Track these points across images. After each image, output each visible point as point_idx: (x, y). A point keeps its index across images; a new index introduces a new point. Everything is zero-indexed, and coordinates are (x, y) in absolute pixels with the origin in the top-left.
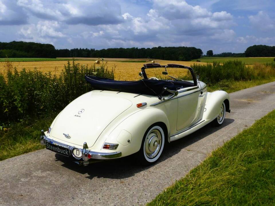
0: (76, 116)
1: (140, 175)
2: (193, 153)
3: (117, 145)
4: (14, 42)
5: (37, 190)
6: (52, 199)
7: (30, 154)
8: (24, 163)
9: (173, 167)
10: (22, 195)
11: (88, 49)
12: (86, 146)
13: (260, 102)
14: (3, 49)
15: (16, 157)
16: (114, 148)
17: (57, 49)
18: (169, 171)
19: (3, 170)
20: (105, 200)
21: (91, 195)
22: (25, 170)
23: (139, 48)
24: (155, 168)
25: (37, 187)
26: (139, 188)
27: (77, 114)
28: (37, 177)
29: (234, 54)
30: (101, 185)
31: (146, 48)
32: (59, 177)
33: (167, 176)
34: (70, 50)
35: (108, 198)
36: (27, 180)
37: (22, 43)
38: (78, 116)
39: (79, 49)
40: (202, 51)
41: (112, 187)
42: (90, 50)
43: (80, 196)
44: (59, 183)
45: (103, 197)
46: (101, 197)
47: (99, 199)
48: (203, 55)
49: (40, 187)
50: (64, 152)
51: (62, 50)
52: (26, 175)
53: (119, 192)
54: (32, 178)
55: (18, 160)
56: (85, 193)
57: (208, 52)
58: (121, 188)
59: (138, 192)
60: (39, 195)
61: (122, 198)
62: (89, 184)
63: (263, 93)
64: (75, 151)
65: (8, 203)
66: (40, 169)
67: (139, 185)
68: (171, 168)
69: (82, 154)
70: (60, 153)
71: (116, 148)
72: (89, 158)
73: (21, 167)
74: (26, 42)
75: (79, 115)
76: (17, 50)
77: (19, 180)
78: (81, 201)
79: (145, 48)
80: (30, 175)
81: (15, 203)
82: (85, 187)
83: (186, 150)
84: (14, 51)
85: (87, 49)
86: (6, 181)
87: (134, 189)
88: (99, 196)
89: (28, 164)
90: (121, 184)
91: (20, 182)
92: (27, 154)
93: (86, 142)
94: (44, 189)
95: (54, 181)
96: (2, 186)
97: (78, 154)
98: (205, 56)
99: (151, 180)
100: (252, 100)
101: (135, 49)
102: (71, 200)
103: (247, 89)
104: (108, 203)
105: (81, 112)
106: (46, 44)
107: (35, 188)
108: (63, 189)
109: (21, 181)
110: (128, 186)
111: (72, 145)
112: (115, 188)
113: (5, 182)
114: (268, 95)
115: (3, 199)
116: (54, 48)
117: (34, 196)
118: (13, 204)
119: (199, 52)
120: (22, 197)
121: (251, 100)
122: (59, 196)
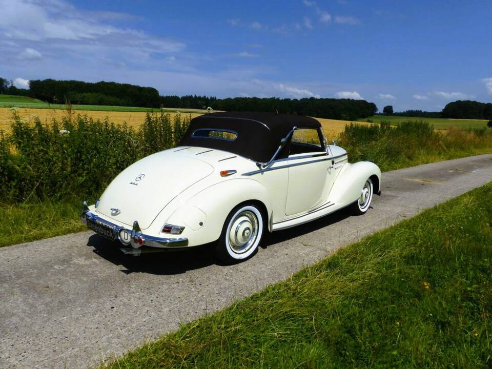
0: (131, 183)
1: (221, 273)
2: (311, 249)
3: (183, 229)
4: (102, 82)
5: (71, 282)
6: (87, 294)
7: (80, 235)
8: (66, 246)
9: (273, 265)
10: (48, 287)
11: (207, 97)
12: (136, 227)
13: (442, 184)
14: (87, 92)
15: (57, 237)
16: (178, 232)
17: (161, 96)
18: (265, 272)
19: (34, 253)
20: (159, 302)
21: (142, 294)
22: (64, 254)
23: (281, 99)
24: (246, 265)
25: (72, 277)
26: (212, 291)
27: (134, 181)
28: (78, 264)
29: (425, 112)
30: (161, 282)
31: (292, 100)
32: (107, 267)
33: (259, 278)
34: (180, 97)
35: (164, 300)
36: (63, 268)
37: (113, 84)
38: (134, 184)
39: (193, 96)
40: (377, 106)
41: (176, 286)
42: (209, 98)
43: (126, 294)
44: (103, 275)
45: (157, 298)
46: (155, 298)
47: (152, 300)
48: (378, 113)
49: (75, 279)
50: (109, 234)
51: (170, 97)
52: (64, 262)
53: (182, 293)
54: (69, 267)
55: (60, 241)
56: (135, 291)
57: (385, 108)
58: (187, 288)
59: (210, 295)
60: (71, 288)
61: (184, 302)
62: (145, 280)
63: (451, 171)
64: (122, 233)
65: (26, 296)
66: (85, 255)
67: (214, 286)
68: (270, 267)
69: (131, 238)
70: (103, 234)
71: (181, 233)
72: (141, 245)
73: (61, 251)
74: (120, 83)
75: (136, 182)
76: (106, 94)
77: (52, 267)
78: (125, 300)
79: (290, 99)
80: (68, 262)
81: (36, 296)
82: (138, 284)
83: (301, 245)
84: (102, 96)
85: (205, 97)
86: (33, 267)
87: (205, 291)
88: (153, 297)
89: (72, 247)
90: (190, 284)
91: (52, 270)
92: (76, 234)
93: (138, 221)
94: (80, 281)
95: (97, 273)
96: (26, 273)
97: (125, 237)
98: (380, 114)
99: (234, 281)
100: (430, 180)
101: (275, 100)
102: (112, 299)
103: (430, 165)
104: (162, 306)
105: (140, 178)
106: (147, 88)
107: (70, 279)
108: (106, 283)
109: (54, 269)
110: (198, 287)
111: (120, 225)
112: (179, 287)
113: (31, 268)
114: (459, 174)
115: (21, 289)
116: (158, 94)
117: (63, 289)
118: (33, 297)
119: (372, 107)
120: (47, 289)
121: (428, 180)
122: (98, 292)
